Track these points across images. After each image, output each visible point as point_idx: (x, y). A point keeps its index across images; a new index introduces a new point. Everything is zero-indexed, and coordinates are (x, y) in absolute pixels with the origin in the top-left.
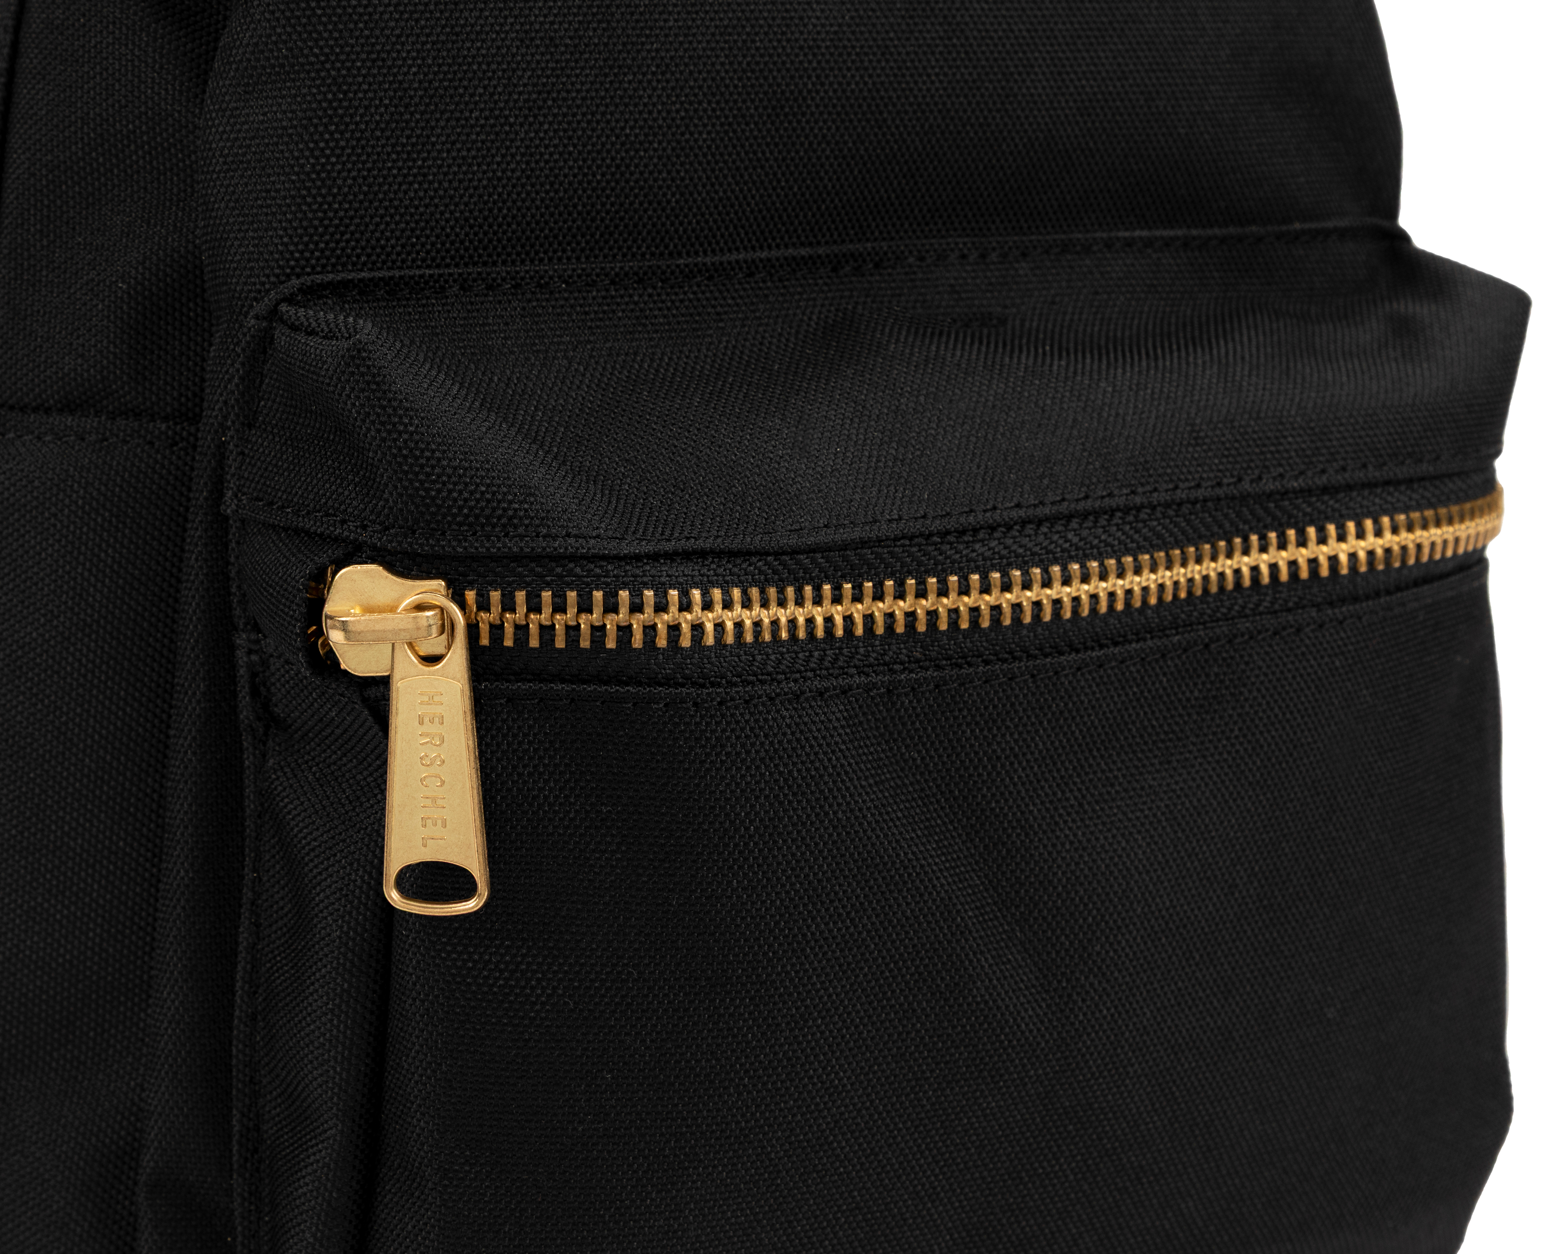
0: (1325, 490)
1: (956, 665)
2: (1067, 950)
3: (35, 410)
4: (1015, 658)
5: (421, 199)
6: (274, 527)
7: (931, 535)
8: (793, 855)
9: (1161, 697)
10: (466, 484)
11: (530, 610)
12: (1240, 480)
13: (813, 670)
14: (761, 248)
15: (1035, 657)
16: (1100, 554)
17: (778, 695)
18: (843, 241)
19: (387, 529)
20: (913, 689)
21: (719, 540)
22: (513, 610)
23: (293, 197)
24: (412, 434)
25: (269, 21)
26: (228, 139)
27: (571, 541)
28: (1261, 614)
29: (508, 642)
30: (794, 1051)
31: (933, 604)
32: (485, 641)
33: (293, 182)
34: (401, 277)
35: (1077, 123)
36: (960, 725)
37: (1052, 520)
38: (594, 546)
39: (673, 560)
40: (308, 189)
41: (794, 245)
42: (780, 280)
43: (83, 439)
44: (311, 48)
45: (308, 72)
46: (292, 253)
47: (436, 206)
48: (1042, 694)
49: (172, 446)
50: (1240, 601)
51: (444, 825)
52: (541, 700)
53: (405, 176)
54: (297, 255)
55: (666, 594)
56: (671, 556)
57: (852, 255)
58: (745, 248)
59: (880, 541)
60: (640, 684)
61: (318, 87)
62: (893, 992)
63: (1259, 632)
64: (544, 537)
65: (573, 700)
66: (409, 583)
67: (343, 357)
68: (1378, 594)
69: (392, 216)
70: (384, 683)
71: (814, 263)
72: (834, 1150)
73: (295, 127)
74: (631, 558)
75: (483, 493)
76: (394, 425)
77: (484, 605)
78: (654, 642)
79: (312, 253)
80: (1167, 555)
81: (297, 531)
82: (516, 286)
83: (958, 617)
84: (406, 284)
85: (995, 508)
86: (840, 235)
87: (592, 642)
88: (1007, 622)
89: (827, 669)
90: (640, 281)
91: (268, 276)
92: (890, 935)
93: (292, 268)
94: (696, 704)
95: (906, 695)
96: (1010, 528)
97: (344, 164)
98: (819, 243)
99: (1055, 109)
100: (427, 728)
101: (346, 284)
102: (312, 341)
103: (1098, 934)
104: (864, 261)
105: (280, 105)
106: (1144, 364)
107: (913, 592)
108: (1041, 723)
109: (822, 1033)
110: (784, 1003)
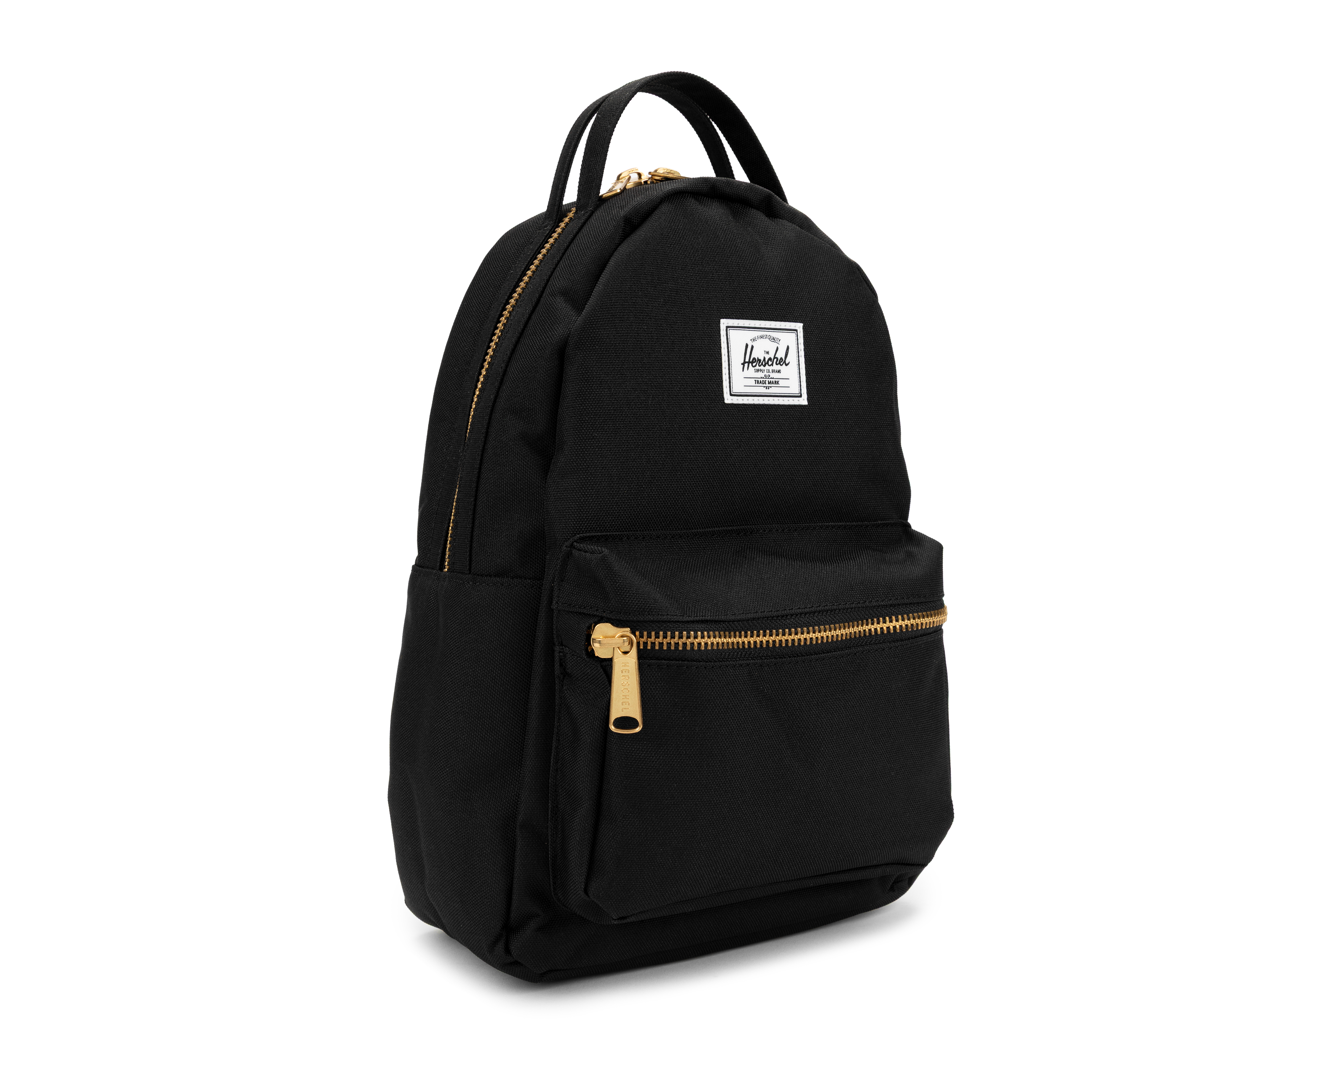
0: (891, 605)
1: (781, 658)
2: (813, 749)
3: (486, 576)
4: (798, 656)
5: (616, 510)
6: (571, 612)
7: (774, 617)
8: (733, 715)
9: (841, 669)
10: (637, 598)
11: (656, 638)
12: (866, 602)
13: (739, 658)
14: (716, 527)
15: (804, 656)
16: (824, 624)
17: (729, 665)
18: (741, 525)
19: (612, 612)
20: (768, 665)
21: (712, 617)
22: (651, 638)
23: (577, 509)
24: (620, 583)
25: (570, 455)
26: (556, 491)
27: (669, 616)
28: (872, 644)
29: (649, 648)
30: (731, 778)
31: (774, 638)
32: (642, 647)
33: (577, 505)
34: (610, 535)
35: (812, 488)
36: (782, 677)
37: (810, 613)
38: (675, 618)
39: (698, 623)
40: (582, 507)
41: (726, 526)
42: (722, 537)
43: (503, 585)
44: (584, 464)
45: (583, 471)
46: (576, 527)
47: (621, 512)
48: (806, 667)
49: (532, 587)
50: (865, 640)
51: (629, 704)
52: (658, 666)
53: (611, 503)
54: (578, 527)
55: (697, 633)
56: (698, 622)
57: (744, 529)
58: (712, 527)
59: (758, 618)
60: (688, 661)
61: (586, 475)
62: (761, 760)
63: (871, 650)
64: (661, 615)
65: (668, 666)
66: (619, 629)
67: (599, 559)
68: (909, 639)
69: (607, 516)
70: (610, 660)
71: (732, 532)
72: (742, 811)
73: (578, 488)
74: (686, 622)
75: (642, 601)
76: (615, 580)
77: (642, 636)
78: (693, 648)
79: (583, 527)
80: (844, 625)
81: (580, 613)
82: (644, 538)
83: (782, 643)
84: (611, 537)
85: (792, 609)
86: (740, 523)
87: (675, 648)
88: (796, 644)
89: (743, 658)
90: (681, 537)
91: (569, 534)
92: (761, 742)
93: (577, 532)
94: (705, 667)
95: (766, 666)
96: (797, 615)
97: (593, 499)
98: (734, 525)
99: (806, 484)
100: (624, 674)
101: (593, 537)
102: (588, 555)
103: (823, 745)
104: (747, 531)
105: (573, 481)
106: (835, 565)
107: (768, 635)
108: (806, 676)
109: (740, 773)
110: (729, 763)
